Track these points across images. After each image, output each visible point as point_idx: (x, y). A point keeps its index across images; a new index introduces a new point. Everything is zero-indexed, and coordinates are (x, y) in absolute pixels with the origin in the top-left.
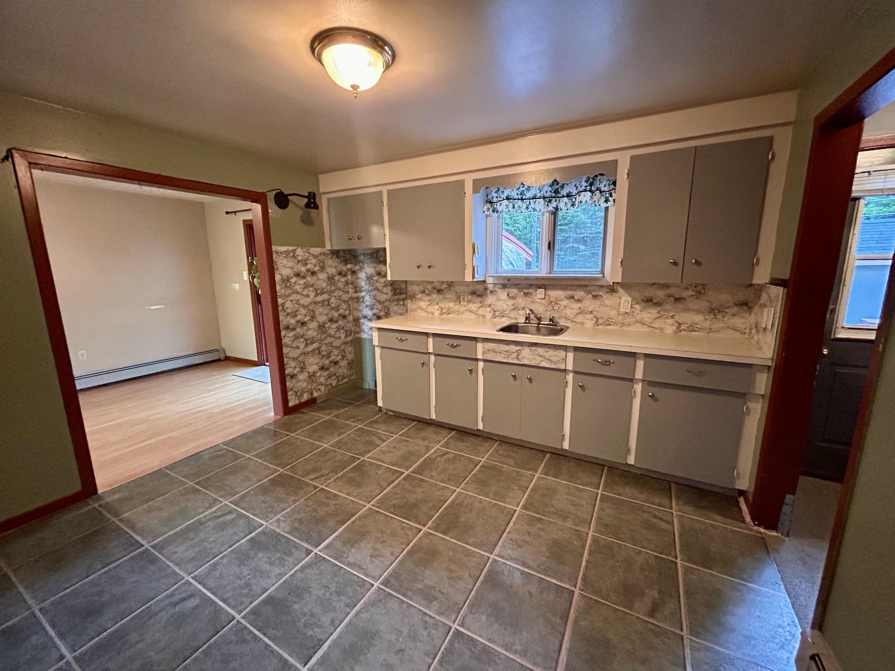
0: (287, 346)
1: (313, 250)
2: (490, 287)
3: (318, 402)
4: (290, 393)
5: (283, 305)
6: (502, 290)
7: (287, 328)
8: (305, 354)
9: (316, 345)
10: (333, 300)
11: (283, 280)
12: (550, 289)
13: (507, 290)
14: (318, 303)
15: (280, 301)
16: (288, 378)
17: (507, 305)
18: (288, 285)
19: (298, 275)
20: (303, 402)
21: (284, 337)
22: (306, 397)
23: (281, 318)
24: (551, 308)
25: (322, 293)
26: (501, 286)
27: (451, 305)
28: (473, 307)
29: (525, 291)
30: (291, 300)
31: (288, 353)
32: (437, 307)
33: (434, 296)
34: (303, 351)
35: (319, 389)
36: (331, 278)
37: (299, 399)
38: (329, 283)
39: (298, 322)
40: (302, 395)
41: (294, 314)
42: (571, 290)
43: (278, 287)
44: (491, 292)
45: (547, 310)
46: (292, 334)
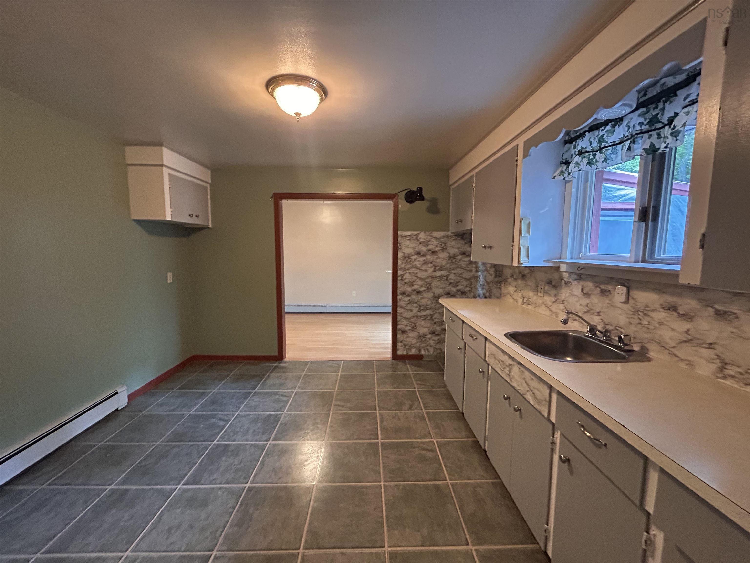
0: (401, 307)
1: (435, 234)
2: (566, 275)
3: (424, 359)
4: (399, 344)
5: (402, 276)
6: (576, 282)
7: (403, 293)
8: (417, 317)
9: (428, 312)
10: (452, 276)
11: (405, 257)
12: (637, 288)
13: (582, 283)
14: (436, 277)
15: (400, 272)
16: (399, 332)
17: (581, 305)
18: (409, 261)
19: (418, 253)
20: (411, 355)
21: (400, 300)
22: (413, 352)
23: (399, 285)
24: (637, 321)
25: (441, 270)
26: (576, 276)
27: (531, 294)
28: (548, 300)
29: (603, 287)
30: (410, 273)
31: (401, 313)
32: (520, 294)
33: (520, 282)
34: (416, 315)
35: (427, 349)
36: (452, 258)
37: (407, 351)
38: (450, 261)
39: (414, 290)
40: (410, 349)
41: (411, 284)
42: (673, 294)
43: (399, 262)
44: (566, 283)
45: (630, 323)
46: (407, 299)
